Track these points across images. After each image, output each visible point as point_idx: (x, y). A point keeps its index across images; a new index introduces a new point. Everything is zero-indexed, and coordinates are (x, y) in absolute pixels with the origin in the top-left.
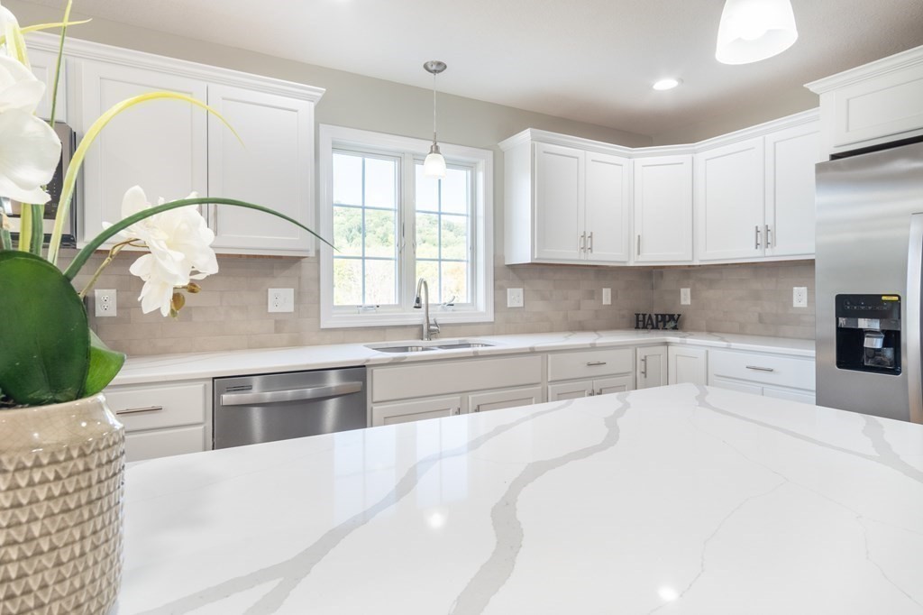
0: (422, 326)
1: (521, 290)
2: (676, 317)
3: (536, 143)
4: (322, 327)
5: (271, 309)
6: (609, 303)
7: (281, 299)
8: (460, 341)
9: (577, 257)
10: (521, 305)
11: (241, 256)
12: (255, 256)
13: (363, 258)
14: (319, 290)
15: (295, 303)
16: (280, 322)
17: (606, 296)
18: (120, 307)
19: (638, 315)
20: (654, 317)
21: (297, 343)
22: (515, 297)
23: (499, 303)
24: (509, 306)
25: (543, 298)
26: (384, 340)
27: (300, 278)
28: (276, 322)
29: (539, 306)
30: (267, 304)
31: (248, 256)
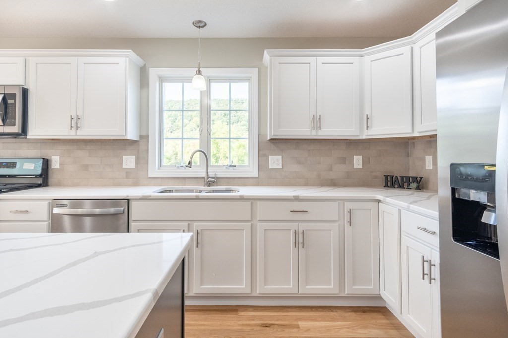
0: (204, 178)
1: (280, 157)
2: (419, 179)
3: (273, 58)
4: (149, 176)
5: (124, 166)
6: (361, 166)
7: (129, 161)
8: (226, 188)
9: (309, 134)
10: (280, 166)
11: (110, 139)
12: (117, 140)
13: (182, 139)
14: (148, 156)
15: (136, 164)
16: (128, 173)
17: (358, 162)
18: (60, 164)
19: (387, 177)
20: (399, 179)
21: (136, 184)
22: (275, 161)
23: (262, 166)
24: (270, 167)
25: (299, 162)
26: (185, 186)
27: (138, 150)
28: (126, 173)
29: (295, 168)
30: (122, 164)
31: (113, 139)
